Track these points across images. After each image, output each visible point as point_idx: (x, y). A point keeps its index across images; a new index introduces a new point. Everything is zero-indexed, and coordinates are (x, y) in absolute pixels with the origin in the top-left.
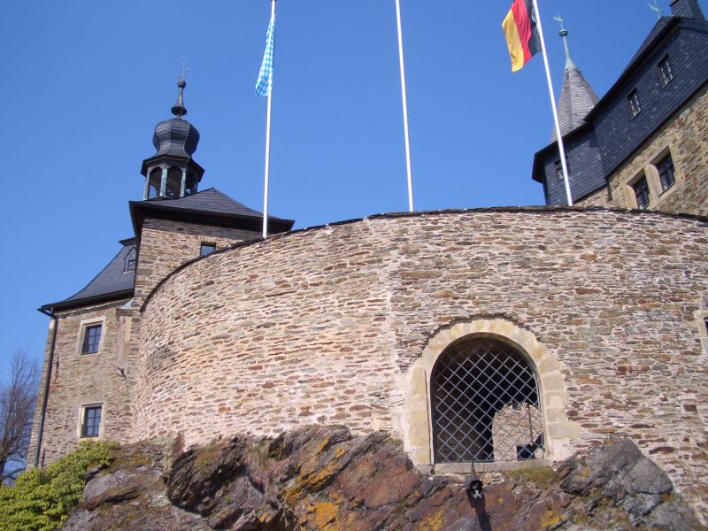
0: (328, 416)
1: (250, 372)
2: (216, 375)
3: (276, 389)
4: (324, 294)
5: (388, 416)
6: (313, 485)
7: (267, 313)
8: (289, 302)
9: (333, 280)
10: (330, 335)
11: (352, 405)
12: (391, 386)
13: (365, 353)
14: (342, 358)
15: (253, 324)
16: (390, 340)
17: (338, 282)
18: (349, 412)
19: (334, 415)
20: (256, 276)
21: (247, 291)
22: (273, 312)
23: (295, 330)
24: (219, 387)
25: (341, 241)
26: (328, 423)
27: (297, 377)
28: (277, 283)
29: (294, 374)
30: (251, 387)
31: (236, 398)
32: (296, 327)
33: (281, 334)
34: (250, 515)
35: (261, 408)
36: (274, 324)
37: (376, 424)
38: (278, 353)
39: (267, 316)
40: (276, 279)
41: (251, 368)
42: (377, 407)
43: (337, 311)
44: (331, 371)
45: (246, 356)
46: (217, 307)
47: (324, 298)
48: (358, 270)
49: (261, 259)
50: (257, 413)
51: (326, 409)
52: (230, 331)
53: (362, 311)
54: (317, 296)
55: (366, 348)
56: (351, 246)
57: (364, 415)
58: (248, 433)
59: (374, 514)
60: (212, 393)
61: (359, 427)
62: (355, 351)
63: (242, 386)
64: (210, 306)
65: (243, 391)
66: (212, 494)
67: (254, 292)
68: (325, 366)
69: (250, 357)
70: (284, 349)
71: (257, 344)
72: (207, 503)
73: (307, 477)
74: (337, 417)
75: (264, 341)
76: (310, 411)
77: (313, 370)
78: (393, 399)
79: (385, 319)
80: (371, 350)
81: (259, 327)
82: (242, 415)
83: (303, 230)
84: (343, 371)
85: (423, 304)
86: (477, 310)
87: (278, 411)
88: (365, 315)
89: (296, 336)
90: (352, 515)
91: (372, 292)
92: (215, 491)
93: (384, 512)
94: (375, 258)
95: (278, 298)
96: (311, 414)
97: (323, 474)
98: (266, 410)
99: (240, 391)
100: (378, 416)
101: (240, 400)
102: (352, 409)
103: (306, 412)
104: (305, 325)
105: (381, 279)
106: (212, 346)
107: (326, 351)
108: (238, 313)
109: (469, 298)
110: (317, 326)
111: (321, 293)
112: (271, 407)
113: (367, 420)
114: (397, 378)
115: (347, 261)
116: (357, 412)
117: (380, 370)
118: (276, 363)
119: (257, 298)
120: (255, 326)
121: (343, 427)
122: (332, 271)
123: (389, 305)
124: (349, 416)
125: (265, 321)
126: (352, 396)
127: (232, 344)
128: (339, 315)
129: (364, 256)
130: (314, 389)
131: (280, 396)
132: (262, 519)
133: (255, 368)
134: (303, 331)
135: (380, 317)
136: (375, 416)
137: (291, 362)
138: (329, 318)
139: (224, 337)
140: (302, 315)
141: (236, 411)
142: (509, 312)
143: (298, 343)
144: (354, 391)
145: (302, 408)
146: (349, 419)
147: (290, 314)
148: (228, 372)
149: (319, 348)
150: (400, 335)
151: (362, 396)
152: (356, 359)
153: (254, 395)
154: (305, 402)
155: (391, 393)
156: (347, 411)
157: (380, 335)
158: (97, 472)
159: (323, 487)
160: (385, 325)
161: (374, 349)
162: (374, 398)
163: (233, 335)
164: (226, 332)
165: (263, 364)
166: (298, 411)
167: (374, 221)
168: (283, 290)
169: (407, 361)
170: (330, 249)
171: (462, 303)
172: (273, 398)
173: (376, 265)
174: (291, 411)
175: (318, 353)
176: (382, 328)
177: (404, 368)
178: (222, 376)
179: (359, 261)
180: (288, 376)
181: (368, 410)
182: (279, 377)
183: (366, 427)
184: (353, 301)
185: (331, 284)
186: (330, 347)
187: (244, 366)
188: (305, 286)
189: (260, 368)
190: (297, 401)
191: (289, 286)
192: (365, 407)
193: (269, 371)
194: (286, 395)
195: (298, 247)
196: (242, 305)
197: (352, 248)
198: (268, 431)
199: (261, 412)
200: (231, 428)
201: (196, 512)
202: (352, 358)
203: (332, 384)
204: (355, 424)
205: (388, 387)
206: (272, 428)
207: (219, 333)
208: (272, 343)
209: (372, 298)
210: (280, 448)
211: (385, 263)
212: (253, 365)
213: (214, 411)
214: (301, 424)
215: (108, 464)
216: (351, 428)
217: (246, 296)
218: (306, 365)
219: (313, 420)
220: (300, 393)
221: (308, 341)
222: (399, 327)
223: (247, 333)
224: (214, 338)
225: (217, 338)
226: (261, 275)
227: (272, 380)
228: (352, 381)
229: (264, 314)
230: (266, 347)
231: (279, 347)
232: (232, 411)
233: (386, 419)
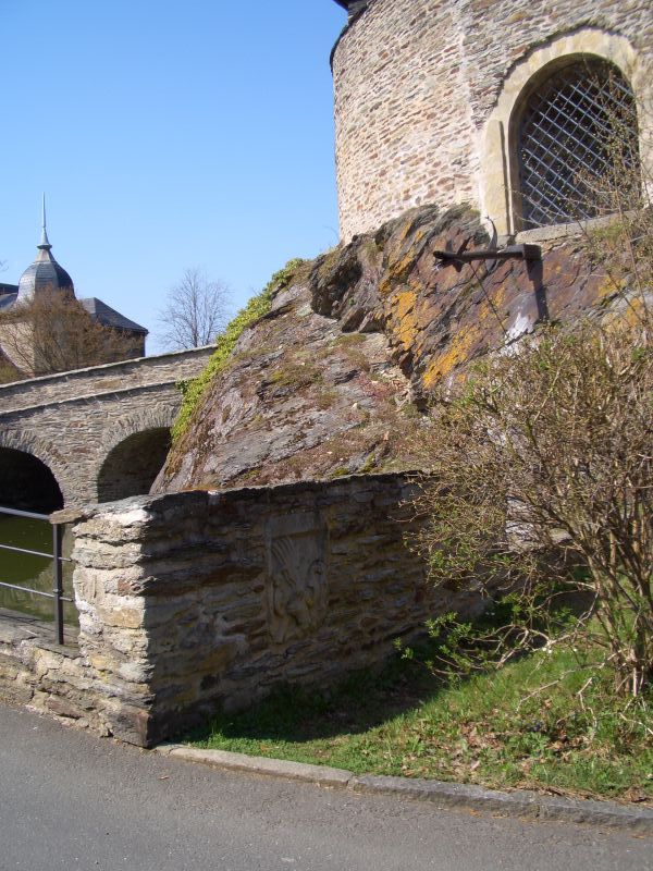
0: (422, 196)
1: (371, 162)
2: (353, 172)
3: (388, 175)
4: (412, 56)
5: (469, 185)
6: (398, 275)
7: (376, 93)
8: (389, 74)
9: (417, 36)
10: (419, 102)
11: (439, 179)
12: (470, 149)
13: (445, 115)
14: (429, 126)
15: (368, 108)
16: (464, 94)
17: (421, 36)
18: (438, 188)
19: (425, 194)
20: (366, 52)
21: (363, 72)
22: (379, 90)
23: (394, 105)
24: (356, 184)
26: (422, 203)
27: (399, 158)
28: (380, 54)
29: (397, 156)
30: (372, 178)
31: (365, 193)
32: (395, 102)
33: (386, 113)
34: (370, 314)
35: (380, 199)
36: (380, 104)
37: (458, 197)
38: (386, 136)
40: (379, 50)
41: (371, 158)
42: (460, 176)
43: (421, 72)
44: (422, 144)
45: (366, 146)
46: (348, 97)
47: (411, 61)
48: (435, 15)
49: (368, 31)
50: (378, 205)
51: (421, 189)
52: (356, 122)
53: (440, 65)
54: (407, 59)
55: (446, 109)
57: (448, 189)
59: (444, 299)
60: (352, 192)
61: (444, 203)
63: (367, 180)
64: (345, 97)
65: (368, 184)
66: (340, 297)
67: (366, 71)
68: (418, 140)
69: (370, 146)
70: (389, 129)
71: (372, 130)
72: (337, 306)
73: (393, 268)
74: (429, 196)
75: (376, 125)
76: (410, 193)
77: (409, 147)
78: (472, 164)
79: (459, 69)
80: (450, 110)
81: (372, 110)
82: (370, 210)
84: (431, 141)
85: (495, 37)
86: (554, 28)
87: (390, 200)
88: (443, 70)
89: (395, 112)
90: (427, 302)
91: (447, 40)
92: (342, 295)
93: (453, 295)
95: (382, 72)
96: (411, 197)
97: (406, 262)
98: (383, 201)
99: (366, 185)
100: (461, 186)
101: (367, 194)
102: (439, 184)
103: (407, 196)
104: (400, 97)
105: (454, 19)
106: (349, 141)
107: (417, 122)
108: (359, 100)
109: (545, 12)
110: (408, 95)
111: (409, 55)
112: (386, 196)
113: (451, 193)
114: (474, 137)
116: (442, 186)
117: (459, 132)
118: (385, 147)
119: (368, 77)
120: (369, 110)
121: (431, 206)
122: (416, 24)
123: (461, 49)
124: (437, 192)
125: (375, 101)
126: (439, 169)
127: (358, 135)
128: (423, 77)
130: (412, 168)
131: (390, 182)
133: (373, 157)
134: (399, 105)
135: (455, 68)
137: (394, 142)
138: (416, 82)
139: (353, 130)
140: (398, 86)
141: (366, 207)
142: (593, 17)
143: (397, 120)
144: (440, 163)
145: (405, 192)
146: (437, 195)
147: (389, 87)
148: (359, 166)
149: (412, 121)
150: (474, 85)
151: (446, 167)
152: (440, 125)
153: (375, 186)
154: (406, 185)
155: (470, 157)
156: (435, 187)
157: (456, 91)
158: (278, 291)
159: (405, 276)
160: (460, 76)
161: (453, 107)
162: (456, 166)
163: (358, 124)
164: (354, 123)
165: (377, 151)
166: (402, 196)
168: (384, 61)
169: (482, 115)
171: (538, 22)
172: (386, 186)
174: (398, 197)
175: (412, 127)
176: (458, 81)
177: (479, 123)
178: (356, 172)
180: (394, 160)
181: (451, 182)
182: (388, 162)
183: (450, 202)
184: (432, 56)
185: (416, 40)
186: (420, 116)
187: (367, 157)
188: (398, 51)
189: (376, 155)
190: (401, 184)
191: (387, 55)
192: (448, 179)
193: (381, 157)
194: (394, 181)
196: (361, 89)
201: (331, 318)
202: (436, 125)
203: (423, 159)
204: (442, 201)
205: (467, 152)
207: (351, 126)
208: (381, 125)
209: (448, 47)
212: (371, 154)
215: (285, 281)
216: (438, 205)
217: (362, 78)
218: (404, 143)
219: (412, 203)
220: (403, 176)
221: (404, 114)
222: (472, 75)
223: (365, 120)
226: (369, 49)
227: (384, 166)
228: (438, 151)
229: (374, 95)
230: (377, 131)
231: (386, 128)
232: (364, 208)
233: (469, 188)
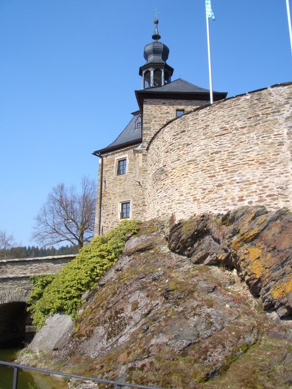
0: (254, 201)
1: (209, 179)
2: (190, 182)
3: (224, 187)
4: (248, 133)
5: (288, 199)
6: (247, 239)
7: (216, 146)
8: (228, 139)
9: (253, 124)
10: (253, 155)
11: (267, 194)
12: (289, 183)
13: (273, 164)
14: (260, 168)
15: (208, 152)
16: (287, 156)
17: (255, 125)
18: (266, 198)
19: (257, 200)
20: (208, 126)
21: (204, 134)
22: (219, 145)
23: (232, 154)
24: (192, 188)
25: (256, 102)
26: (254, 204)
27: (235, 180)
28: (221, 128)
29: (233, 179)
30: (210, 187)
31: (202, 193)
32: (233, 152)
33: (225, 157)
34: (213, 256)
35: (216, 198)
36: (221, 152)
37: (281, 204)
38: (224, 168)
39: (217, 147)
40: (220, 126)
41: (209, 177)
42: (282, 195)
43: (256, 142)
44: (254, 176)
45: (206, 170)
46: (188, 145)
47: (248, 135)
48: (267, 117)
49: (211, 116)
50: (214, 201)
51: (252, 197)
52: (196, 157)
53: (270, 141)
54: (244, 134)
55: (273, 162)
56: (262, 104)
57: (274, 199)
58: (210, 212)
59: (281, 254)
60: (189, 191)
61: (272, 206)
62: (267, 164)
63: (205, 187)
64: (185, 144)
65: (206, 189)
66: (192, 246)
67: (208, 134)
68: (251, 173)
69: (209, 171)
70: (227, 165)
71: (212, 163)
72: (189, 250)
73: (243, 235)
74: (259, 201)
75: (215, 161)
76: (243, 198)
77: (244, 176)
78: (290, 190)
79: (283, 145)
80: (277, 163)
81: (212, 154)
82: (206, 202)
83: (233, 97)
84: (261, 175)
87: (226, 199)
88: (272, 143)
89: (233, 157)
90: (269, 255)
91: (275, 130)
92: (193, 244)
93: (287, 252)
94: (276, 110)
95: (222, 137)
96: (244, 200)
97: (252, 233)
98: (219, 199)
99: (204, 190)
100: (283, 199)
101: (204, 194)
102: (267, 196)
103: (241, 199)
104: (238, 151)
105: (280, 122)
106: (187, 166)
107: (251, 165)
108: (200, 147)
110: (244, 151)
111: (246, 132)
112: (222, 197)
113: (276, 202)
115: (260, 113)
116: (270, 198)
117: (282, 174)
118: (223, 173)
119: (210, 138)
120: (210, 153)
121: (262, 207)
122: (252, 119)
123: (285, 136)
124: (266, 200)
125: (215, 150)
126: (267, 189)
127: (198, 164)
128: (257, 144)
129: (270, 109)
130: (245, 186)
131: (226, 191)
132: (220, 258)
133: (211, 177)
134: (237, 155)
135: (281, 144)
136: (280, 200)
137: (231, 172)
138: (251, 146)
139: (193, 161)
140: (236, 145)
141: (203, 200)
143: (234, 161)
144: (267, 187)
145: (239, 197)
146: (266, 202)
147: (229, 145)
148: (197, 180)
149: (246, 163)
151: (272, 189)
152: (268, 168)
153: (212, 191)
154: (241, 194)
155: (289, 186)
156: (264, 198)
157: (281, 154)
158: (131, 237)
159: (252, 240)
160: (284, 148)
161: (278, 162)
162: (278, 189)
163: (198, 159)
164: (194, 158)
165: (216, 174)
166: (237, 199)
167: (275, 88)
168: (225, 132)
170: (250, 107)
172: (222, 192)
173: (277, 114)
174: (233, 199)
175: (246, 166)
176: (282, 150)
178: (193, 182)
179: (267, 113)
180: (230, 180)
181: (276, 197)
182: (225, 181)
183: (276, 206)
184: (264, 136)
185: (252, 127)
186: (253, 162)
187: (206, 176)
188: (237, 129)
189: (214, 176)
190: (236, 193)
191: (227, 129)
192: (274, 195)
193: (219, 178)
194: (230, 190)
195: (231, 107)
196: (202, 142)
197: (262, 106)
198: (221, 210)
199: (216, 200)
200: (200, 210)
201: (184, 255)
202: (266, 168)
203: (254, 183)
204: (269, 205)
205: (287, 183)
206: (223, 209)
207: (190, 159)
208: (220, 162)
209: (276, 133)
210: (228, 219)
211: (282, 112)
212: (210, 175)
213: (190, 201)
214: (239, 206)
215: (135, 231)
216: (267, 207)
217: (204, 137)
218: (240, 173)
219: (245, 203)
220: (237, 189)
221: (240, 160)
223: (206, 158)
224: (188, 162)
225: (190, 161)
226: (212, 125)
227: (221, 182)
228: (266, 181)
229: (214, 147)
230: (217, 165)
231: (225, 164)
232: (200, 201)
233: (287, 201)
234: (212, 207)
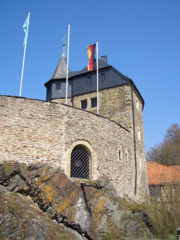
0: (44, 160)
1: (19, 141)
2: (4, 139)
3: (28, 148)
4: (46, 123)
5: (61, 163)
6: (44, 180)
7: (26, 123)
8: (34, 122)
10: (47, 135)
11: (52, 158)
12: (62, 154)
13: (56, 143)
14: (50, 143)
15: (20, 125)
16: (63, 141)
17: (50, 120)
18: (51, 160)
19: (46, 160)
20: (22, 110)
21: (19, 114)
22: (28, 123)
23: (35, 131)
24: (6, 143)
25: (52, 108)
26: (44, 162)
27: (35, 146)
28: (30, 114)
29: (34, 145)
30: (19, 146)
31: (13, 148)
32: (36, 130)
33: (31, 131)
34: (20, 187)
35: (22, 153)
36: (28, 128)
37: (58, 165)
38: (29, 137)
39: (26, 124)
40: (30, 113)
41: (19, 140)
42: (58, 160)
43: (49, 129)
44: (46, 146)
45: (17, 135)
46: (6, 115)
47: (45, 124)
48: (56, 118)
49: (24, 105)
50: (20, 155)
51: (44, 158)
52: (11, 125)
53: (56, 131)
54: (43, 123)
55: (57, 142)
56: (54, 110)
58: (17, 161)
59: (60, 190)
60: (2, 144)
61: (53, 165)
62: (53, 142)
63: (15, 145)
64: (3, 114)
65: (16, 146)
66: (9, 180)
67: (21, 115)
68: (44, 145)
69: (19, 136)
70: (31, 136)
71: (22, 132)
72: (7, 183)
73: (42, 178)
74: (47, 161)
75: (24, 132)
77: (41, 145)
78: (62, 158)
79: (62, 135)
81: (23, 127)
82: (15, 154)
83: (40, 100)
84: (50, 147)
85: (72, 133)
86: (83, 138)
87: (28, 155)
88: (57, 133)
89: (36, 133)
90: (54, 190)
91: (60, 126)
93: (62, 190)
94: (61, 117)
95: (30, 119)
96: (39, 158)
97: (47, 178)
98: (24, 154)
99: (14, 146)
100: (58, 162)
101: (14, 149)
102: (52, 159)
103: (38, 158)
104: (39, 131)
105: (63, 123)
106: (3, 128)
107: (45, 140)
108: (14, 120)
109: (81, 134)
110: (43, 132)
111: (45, 122)
112: (26, 154)
113: (55, 163)
114: (64, 152)
115: (53, 115)
116: (52, 160)
117: (60, 149)
118: (28, 140)
119: (22, 117)
120: (21, 126)
121: (49, 164)
122: (49, 116)
123: (64, 131)
124: (51, 161)
125: (25, 125)
126: (52, 155)
127: (12, 130)
128: (50, 130)
129: (58, 115)
130: (40, 151)
131: (29, 151)
132: (25, 189)
133: (20, 140)
135: (61, 134)
136: (57, 162)
137: (34, 141)
138: (47, 130)
139: (8, 127)
140: (38, 127)
141: (13, 153)
142: (89, 140)
143: (36, 136)
144: (52, 154)
145: (37, 156)
146: (50, 162)
148: (10, 139)
149: (43, 139)
150: (66, 141)
151: (54, 156)
152: (53, 145)
153: (20, 149)
154: (37, 155)
155: (62, 156)
156: (50, 159)
157: (61, 140)
159: (46, 181)
160: (63, 137)
161: (59, 143)
162: (57, 157)
163: (13, 127)
164: (9, 125)
165: (23, 139)
166: (35, 157)
167: (62, 105)
168: (32, 117)
169: (67, 148)
170: (49, 109)
171: (80, 135)
172: (26, 151)
173: (61, 118)
174: (33, 156)
175: (42, 140)
177: (66, 150)
178: (7, 140)
179: (57, 116)
180: (32, 145)
181: (56, 160)
182: (29, 145)
183: (55, 165)
184: (54, 127)
185: (48, 120)
186: (46, 139)
187: (16, 138)
188: (40, 118)
189: (22, 140)
190: (35, 153)
191: (34, 117)
193: (25, 142)
194: (31, 151)
195: (38, 105)
196: (17, 118)
197: (55, 111)
198: (24, 161)
199: (22, 155)
200: (10, 158)
201: (3, 185)
202: (52, 144)
203: (46, 151)
204: (52, 164)
205: (61, 155)
206: (26, 160)
207: (7, 125)
208: (27, 133)
209: (60, 128)
210: (31, 168)
211: (64, 119)
212: (20, 139)
213: (3, 151)
214: (36, 161)
216: (51, 165)
217: (18, 115)
218: (38, 143)
219: (40, 160)
220: (36, 151)
221: (39, 136)
222: (66, 138)
223: (18, 128)
224: (4, 126)
225: (6, 126)
226: (25, 110)
227: (26, 145)
228: (52, 151)
229: (25, 123)
230: (25, 135)
231: (30, 135)
232: (11, 152)
233: (60, 164)
234: (19, 158)
